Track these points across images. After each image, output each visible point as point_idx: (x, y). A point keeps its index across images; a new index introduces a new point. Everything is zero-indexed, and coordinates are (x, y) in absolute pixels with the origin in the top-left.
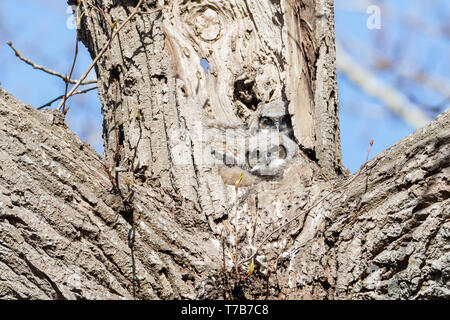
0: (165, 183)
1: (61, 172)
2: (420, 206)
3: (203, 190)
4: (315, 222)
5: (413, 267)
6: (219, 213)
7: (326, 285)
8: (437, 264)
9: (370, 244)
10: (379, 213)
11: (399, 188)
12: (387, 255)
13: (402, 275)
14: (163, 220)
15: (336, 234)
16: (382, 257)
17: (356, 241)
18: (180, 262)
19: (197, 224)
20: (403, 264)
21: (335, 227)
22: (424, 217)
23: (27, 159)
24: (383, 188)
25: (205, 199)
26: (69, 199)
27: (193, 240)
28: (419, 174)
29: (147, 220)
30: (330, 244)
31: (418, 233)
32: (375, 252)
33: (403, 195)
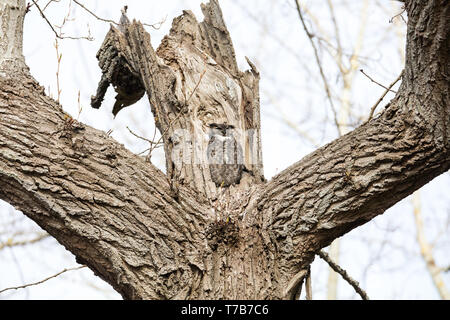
0: (192, 186)
1: (149, 181)
2: (296, 194)
3: (207, 188)
4: (253, 201)
5: (294, 219)
6: (214, 197)
7: (258, 227)
8: (303, 218)
9: (276, 210)
10: (279, 197)
11: (288, 187)
12: (282, 215)
13: (289, 222)
14: (191, 201)
15: (262, 206)
16: (280, 215)
17: (270, 209)
18: (198, 218)
19: (205, 202)
20: (290, 218)
21: (261, 203)
22: (298, 199)
23: (135, 176)
24: (281, 187)
25: (208, 192)
26: (152, 193)
27: (203, 209)
28: (296, 181)
29: (185, 201)
30: (259, 210)
31: (295, 205)
32: (278, 213)
33: (289, 190)
